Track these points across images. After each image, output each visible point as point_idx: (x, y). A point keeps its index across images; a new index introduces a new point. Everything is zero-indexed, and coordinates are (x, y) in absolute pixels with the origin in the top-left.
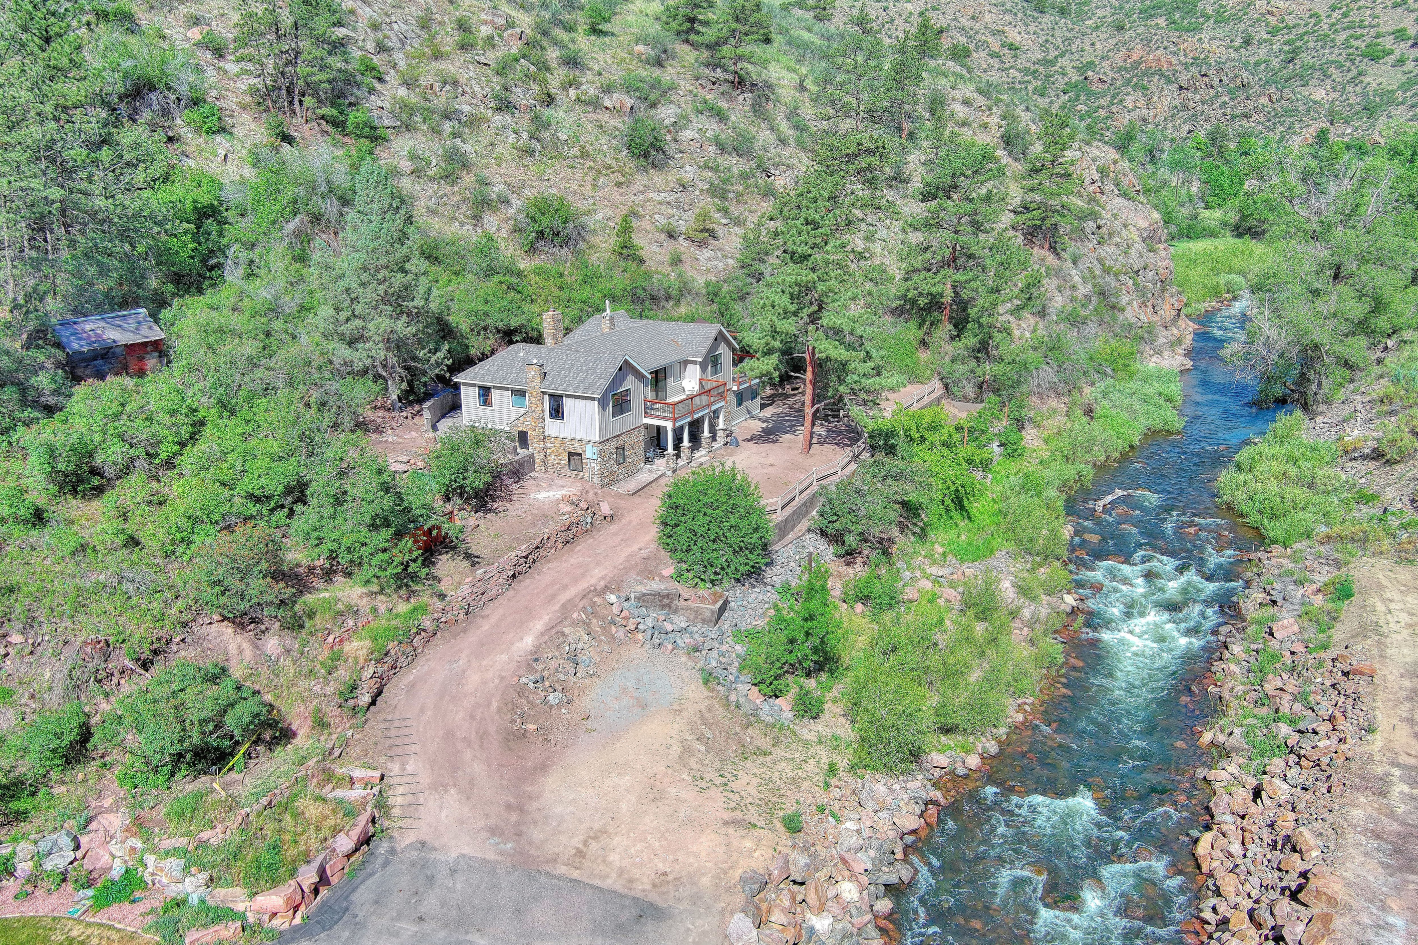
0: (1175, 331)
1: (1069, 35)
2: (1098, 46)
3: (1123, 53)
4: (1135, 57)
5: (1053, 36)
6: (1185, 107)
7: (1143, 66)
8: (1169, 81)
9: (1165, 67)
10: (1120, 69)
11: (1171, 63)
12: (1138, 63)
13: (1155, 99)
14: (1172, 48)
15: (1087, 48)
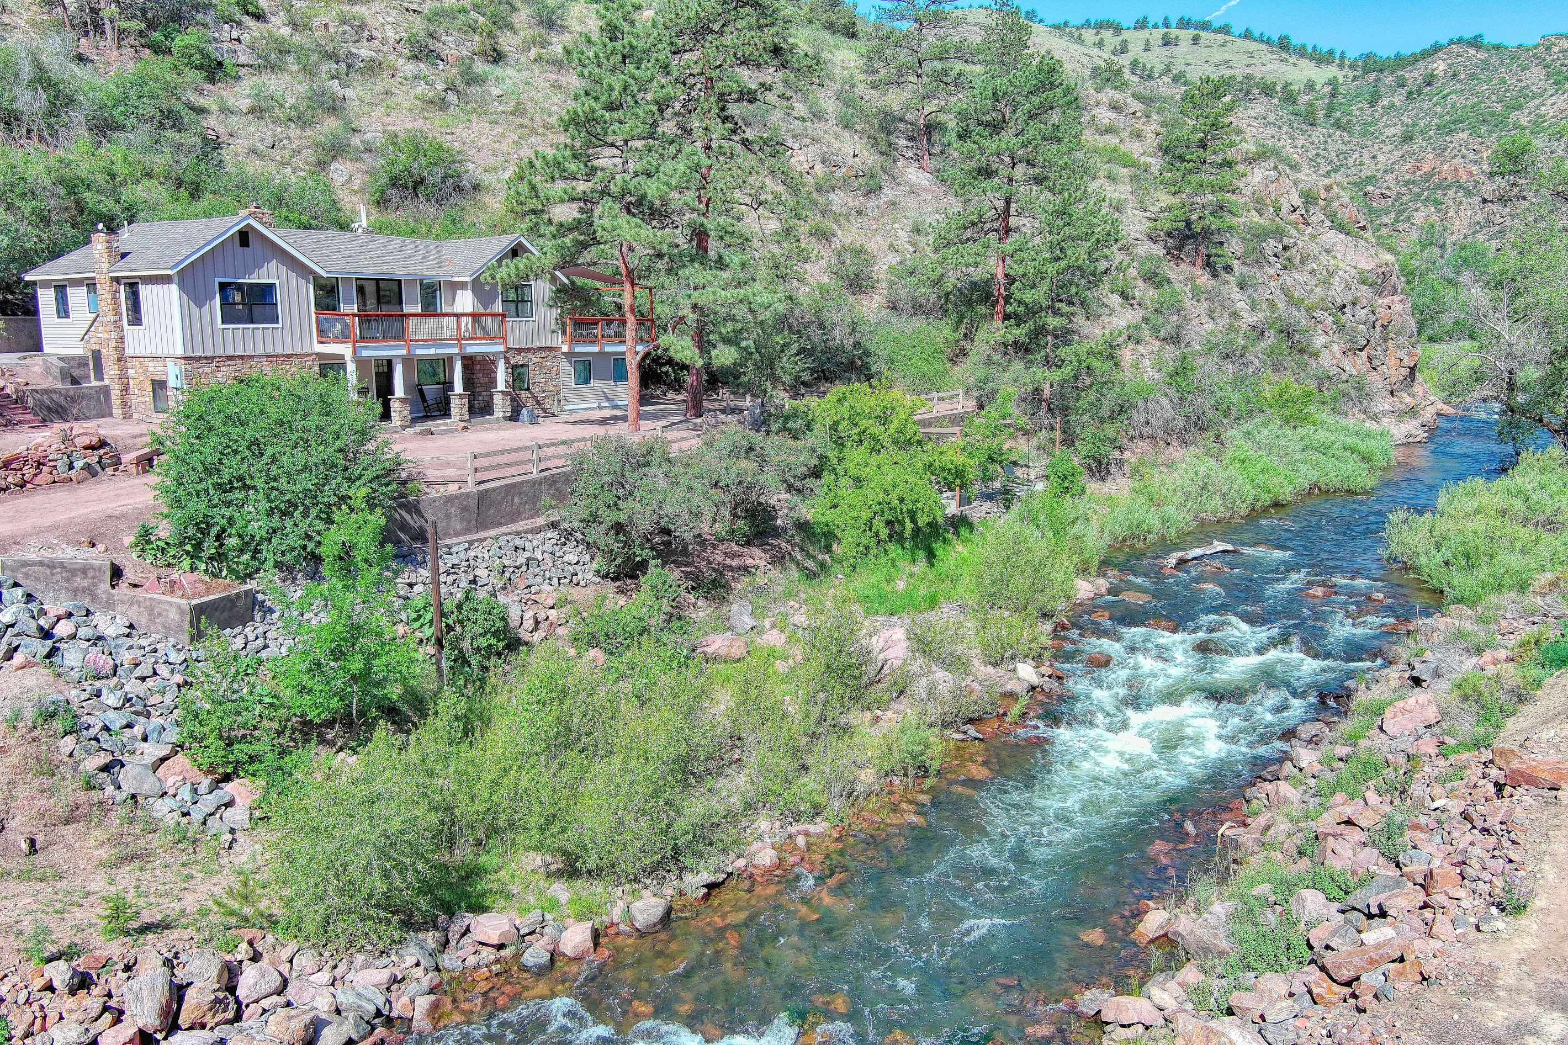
0: (1407, 399)
1: (1344, 148)
2: (1381, 158)
3: (1411, 163)
4: (1426, 168)
5: (1325, 149)
6: (1490, 223)
7: (1436, 179)
8: (1469, 193)
9: (1463, 179)
10: (1407, 183)
11: (1471, 174)
12: (1431, 175)
13: (1451, 214)
14: (1472, 156)
15: (1368, 161)
